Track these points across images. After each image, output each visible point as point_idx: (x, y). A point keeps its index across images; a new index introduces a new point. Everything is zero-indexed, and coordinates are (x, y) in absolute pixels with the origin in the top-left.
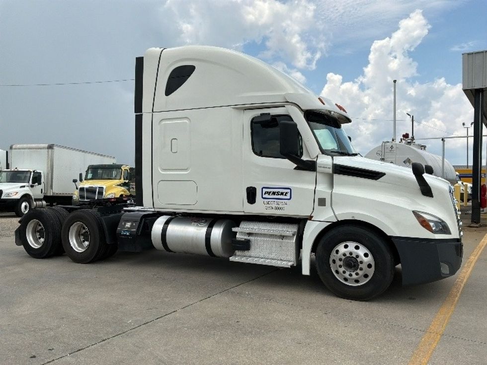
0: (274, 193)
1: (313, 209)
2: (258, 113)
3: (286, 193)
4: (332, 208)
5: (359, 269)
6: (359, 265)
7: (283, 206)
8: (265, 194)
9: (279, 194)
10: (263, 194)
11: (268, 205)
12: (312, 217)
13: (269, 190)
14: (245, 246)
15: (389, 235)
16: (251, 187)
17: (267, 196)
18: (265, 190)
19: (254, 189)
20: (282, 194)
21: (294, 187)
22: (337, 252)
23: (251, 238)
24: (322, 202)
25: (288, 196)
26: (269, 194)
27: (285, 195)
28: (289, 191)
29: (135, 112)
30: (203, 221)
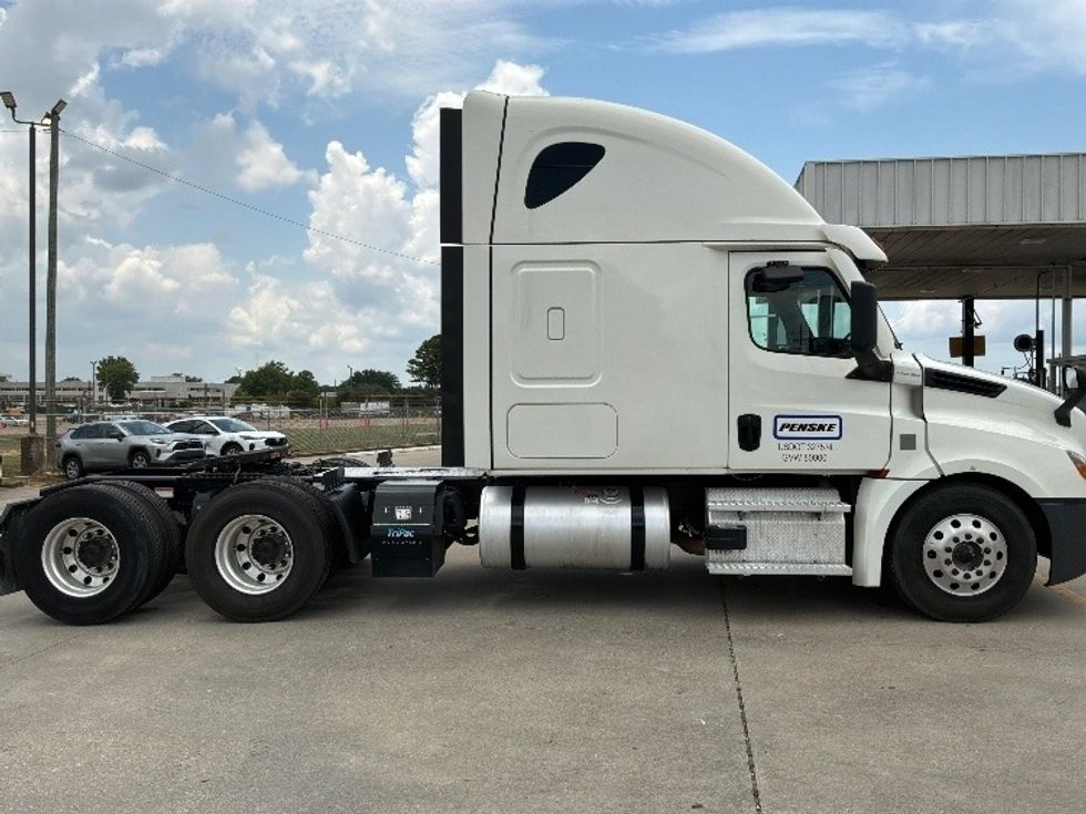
0: (803, 427)
1: (890, 457)
2: (761, 260)
3: (831, 426)
4: (929, 453)
5: (982, 564)
6: (982, 556)
7: (823, 453)
8: (781, 430)
9: (814, 429)
10: (778, 428)
11: (788, 452)
12: (888, 471)
13: (791, 421)
14: (735, 539)
15: (1034, 496)
16: (746, 416)
17: (786, 432)
18: (781, 422)
19: (757, 420)
20: (821, 427)
21: (848, 414)
22: (939, 536)
23: (747, 523)
24: (908, 442)
25: (836, 433)
26: (791, 430)
27: (829, 430)
28: (836, 421)
29: (442, 242)
30: (614, 494)
